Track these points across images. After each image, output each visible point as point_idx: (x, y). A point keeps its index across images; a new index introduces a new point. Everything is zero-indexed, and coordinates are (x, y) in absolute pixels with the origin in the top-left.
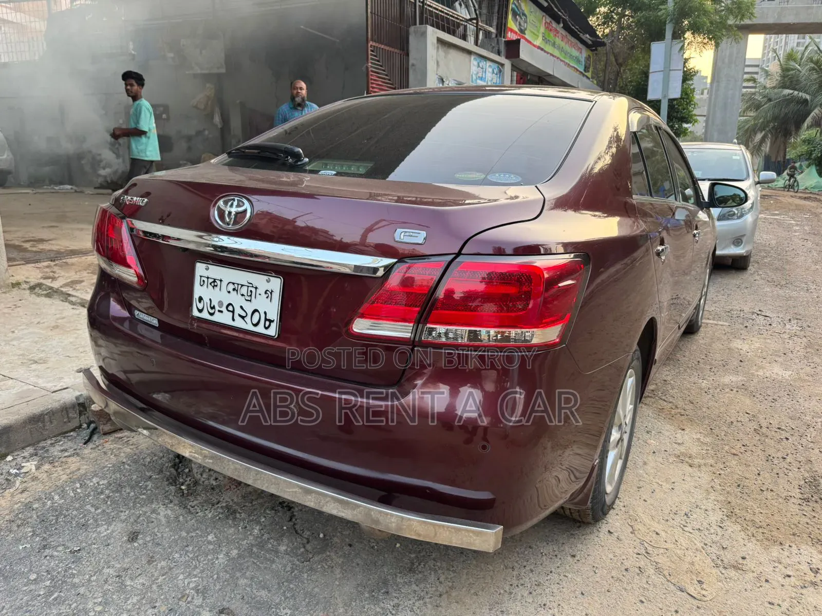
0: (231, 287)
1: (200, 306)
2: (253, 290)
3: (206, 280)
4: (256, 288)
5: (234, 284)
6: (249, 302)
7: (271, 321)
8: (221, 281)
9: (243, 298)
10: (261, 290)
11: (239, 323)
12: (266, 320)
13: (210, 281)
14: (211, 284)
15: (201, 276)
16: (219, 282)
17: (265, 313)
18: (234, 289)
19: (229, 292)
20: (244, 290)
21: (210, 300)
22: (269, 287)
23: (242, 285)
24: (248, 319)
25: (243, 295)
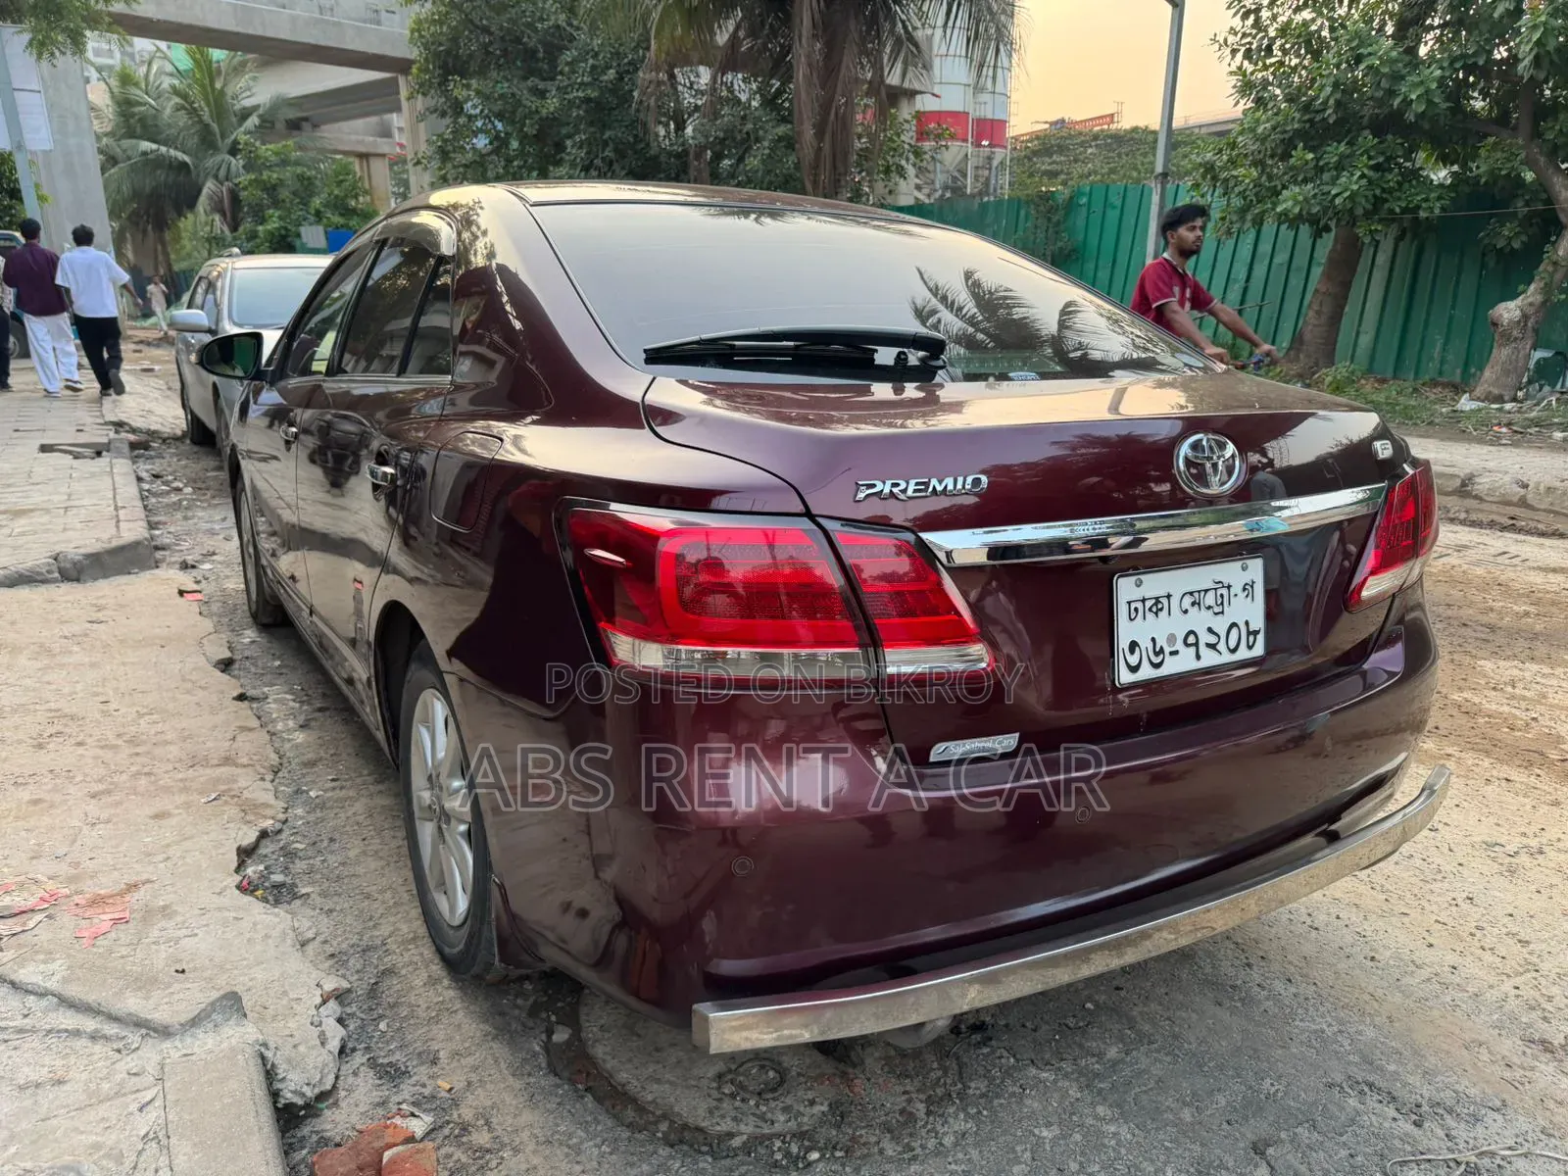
0: (1188, 600)
1: (1133, 660)
2: (1224, 591)
3: (1139, 605)
4: (1229, 587)
5: (1191, 593)
6: (1220, 616)
7: (1256, 633)
8: (1169, 596)
9: (1210, 612)
10: (1237, 589)
11: (1210, 659)
12: (1249, 633)
13: (1148, 604)
14: (1150, 610)
15: (1129, 603)
16: (1165, 601)
17: (1247, 623)
18: (1193, 604)
19: (1186, 612)
20: (1210, 599)
21: (1153, 640)
22: (1246, 577)
23: (1206, 591)
24: (1222, 647)
25: (1209, 608)
